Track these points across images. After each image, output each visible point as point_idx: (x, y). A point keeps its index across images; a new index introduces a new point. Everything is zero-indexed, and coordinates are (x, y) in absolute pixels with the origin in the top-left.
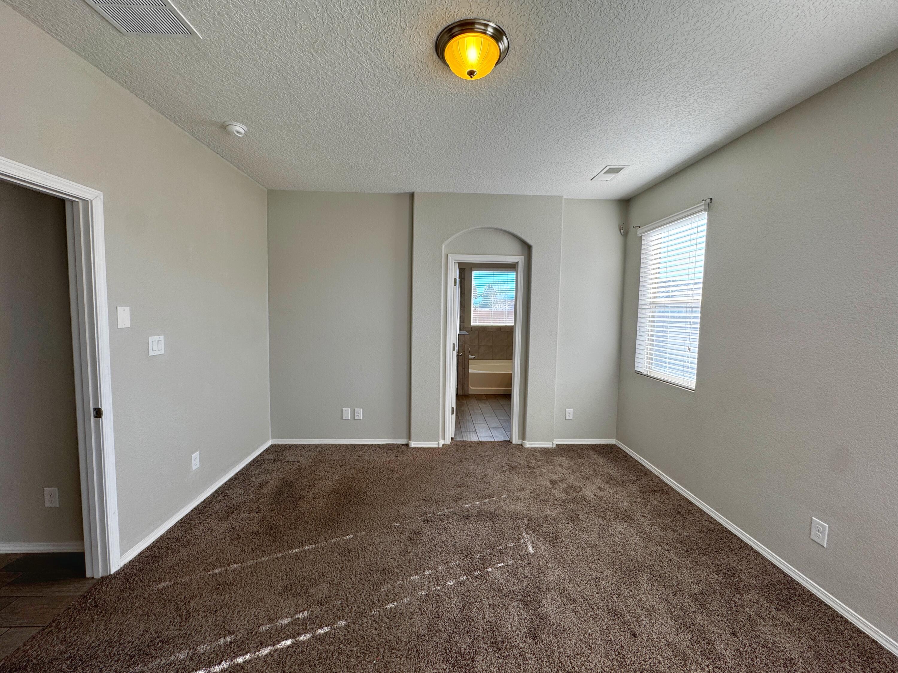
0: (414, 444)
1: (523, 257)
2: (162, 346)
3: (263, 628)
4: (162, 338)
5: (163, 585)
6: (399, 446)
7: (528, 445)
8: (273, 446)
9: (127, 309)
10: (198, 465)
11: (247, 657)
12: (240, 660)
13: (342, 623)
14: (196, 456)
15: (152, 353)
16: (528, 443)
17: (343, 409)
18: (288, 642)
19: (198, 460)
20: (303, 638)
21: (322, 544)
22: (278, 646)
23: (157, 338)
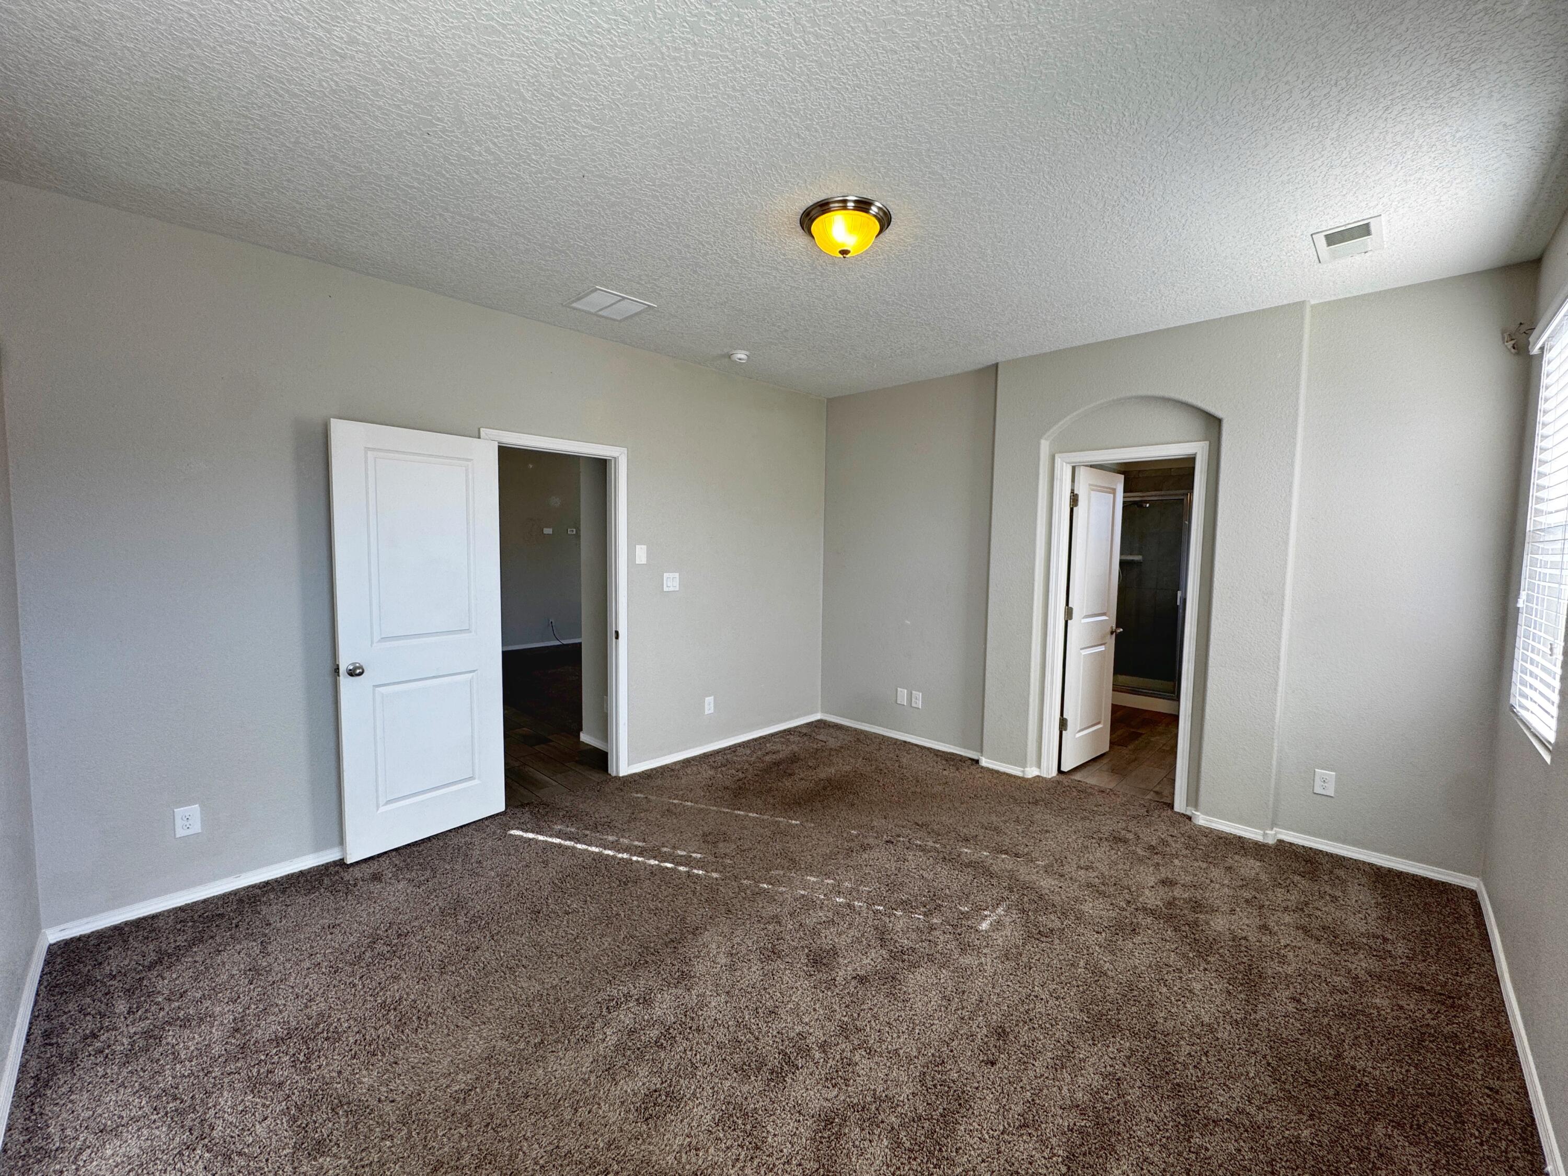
0: (986, 762)
1: (1207, 443)
2: (676, 583)
3: (665, 849)
4: (677, 575)
5: (639, 795)
6: (963, 759)
7: (1202, 820)
8: (819, 721)
9: (644, 547)
10: (712, 711)
11: (640, 859)
12: (635, 858)
13: (715, 875)
14: (709, 700)
15: (666, 589)
16: (1202, 816)
17: (899, 689)
18: (669, 865)
19: (712, 705)
20: (681, 868)
21: (765, 817)
22: (662, 864)
23: (671, 575)
